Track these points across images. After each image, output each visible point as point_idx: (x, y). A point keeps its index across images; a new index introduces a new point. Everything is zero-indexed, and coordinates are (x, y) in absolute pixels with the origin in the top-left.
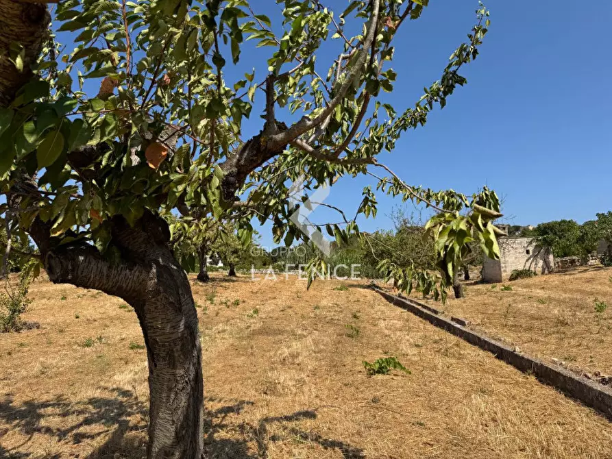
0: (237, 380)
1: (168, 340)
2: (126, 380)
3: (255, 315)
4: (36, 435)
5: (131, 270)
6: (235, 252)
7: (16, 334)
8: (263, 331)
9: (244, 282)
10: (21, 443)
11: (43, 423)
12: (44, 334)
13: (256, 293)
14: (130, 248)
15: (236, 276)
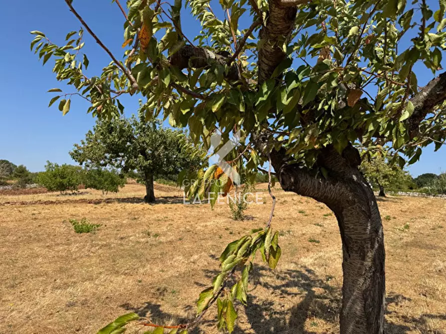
0: (396, 279)
1: (360, 239)
2: (309, 263)
3: (407, 230)
4: (259, 286)
5: (334, 185)
6: (385, 177)
7: (241, 222)
8: (416, 244)
9: (393, 202)
10: (251, 289)
11: (261, 280)
12: (256, 224)
13: (406, 212)
14: (333, 169)
15: (385, 197)
